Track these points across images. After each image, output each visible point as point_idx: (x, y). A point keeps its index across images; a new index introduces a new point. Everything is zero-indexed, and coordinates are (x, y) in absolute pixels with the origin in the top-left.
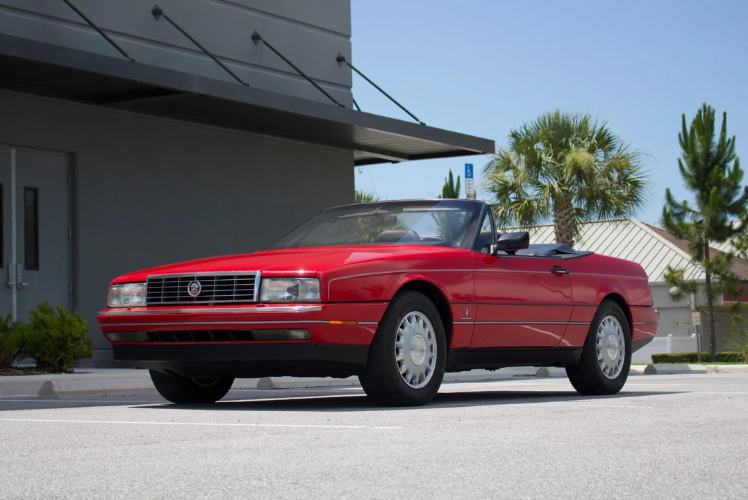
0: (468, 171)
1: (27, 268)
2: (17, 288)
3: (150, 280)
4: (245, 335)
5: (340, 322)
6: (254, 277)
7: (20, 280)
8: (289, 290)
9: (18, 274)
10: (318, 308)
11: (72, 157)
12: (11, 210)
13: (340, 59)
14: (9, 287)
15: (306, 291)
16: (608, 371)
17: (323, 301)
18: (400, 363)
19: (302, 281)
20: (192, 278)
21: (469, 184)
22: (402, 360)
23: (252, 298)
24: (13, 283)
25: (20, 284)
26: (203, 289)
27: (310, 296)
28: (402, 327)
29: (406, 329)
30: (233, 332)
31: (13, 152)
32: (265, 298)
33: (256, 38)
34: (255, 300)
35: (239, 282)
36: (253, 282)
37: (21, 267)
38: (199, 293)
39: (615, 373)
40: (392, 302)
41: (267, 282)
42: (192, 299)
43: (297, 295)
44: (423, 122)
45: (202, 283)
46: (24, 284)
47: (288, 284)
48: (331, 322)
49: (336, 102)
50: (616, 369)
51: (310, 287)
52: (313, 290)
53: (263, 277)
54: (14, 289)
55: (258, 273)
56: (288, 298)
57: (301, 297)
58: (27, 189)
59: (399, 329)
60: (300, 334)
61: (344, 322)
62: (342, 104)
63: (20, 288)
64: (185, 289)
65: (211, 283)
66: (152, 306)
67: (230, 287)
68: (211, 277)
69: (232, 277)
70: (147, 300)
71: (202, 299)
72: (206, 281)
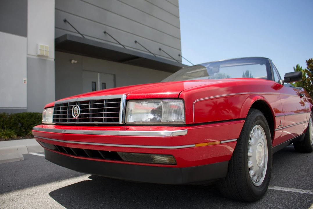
3: (55, 106)
4: (113, 155)
5: (205, 144)
6: (119, 100)
8: (154, 112)
10: (183, 132)
13: (179, 55)
15: (170, 113)
17: (188, 124)
19: (165, 103)
20: (75, 103)
23: (118, 120)
26: (82, 111)
27: (173, 118)
28: (251, 139)
30: (103, 152)
31: (99, 74)
33: (160, 49)
34: (121, 121)
35: (109, 105)
36: (119, 105)
38: (79, 115)
40: (246, 120)
41: (132, 105)
42: (74, 120)
43: (161, 116)
45: (81, 107)
47: (152, 105)
48: (197, 145)
51: (174, 109)
52: (177, 112)
53: (127, 100)
55: (124, 97)
56: (152, 120)
57: (164, 119)
58: (103, 83)
59: (249, 141)
60: (163, 159)
61: (209, 144)
62: (180, 63)
64: (71, 112)
65: (87, 107)
66: (56, 125)
67: (102, 110)
68: (87, 102)
69: (102, 101)
70: (54, 120)
71: (80, 120)
72: (84, 105)
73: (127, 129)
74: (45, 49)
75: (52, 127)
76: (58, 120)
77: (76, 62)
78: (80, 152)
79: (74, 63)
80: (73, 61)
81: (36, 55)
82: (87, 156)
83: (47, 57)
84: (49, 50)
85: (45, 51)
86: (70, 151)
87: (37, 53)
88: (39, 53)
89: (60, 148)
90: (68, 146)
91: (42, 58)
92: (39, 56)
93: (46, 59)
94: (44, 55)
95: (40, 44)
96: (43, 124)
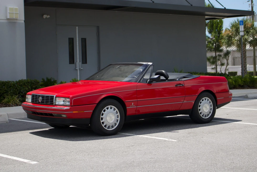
0: (241, 23)
1: (83, 63)
2: (79, 70)
3: (32, 95)
4: (51, 115)
5: (77, 112)
6: (53, 97)
7: (80, 68)
8: (63, 101)
9: (80, 65)
10: (69, 108)
11: (98, 27)
12: (77, 46)
14: (77, 70)
16: (204, 116)
17: (71, 106)
18: (103, 123)
19: (65, 99)
20: (40, 96)
21: (241, 27)
22: (104, 122)
24: (78, 68)
25: (80, 69)
26: (42, 99)
27: (68, 104)
28: (104, 111)
29: (106, 112)
31: (77, 28)
32: (57, 104)
34: (54, 104)
35: (51, 98)
36: (53, 98)
37: (80, 63)
38: (41, 101)
39: (208, 116)
40: (98, 104)
42: (39, 102)
44: (225, 7)
45: (42, 98)
46: (81, 68)
48: (74, 112)
49: (190, 4)
50: (208, 115)
52: (68, 102)
53: (56, 97)
54: (78, 70)
55: (55, 96)
56: (64, 104)
58: (82, 39)
59: (103, 112)
60: (64, 116)
61: (79, 112)
62: (192, 4)
63: (80, 70)
64: (38, 99)
65: (44, 98)
66: (32, 103)
67: (48, 100)
68: (44, 96)
69: (49, 96)
70: (32, 101)
71: (42, 103)
72: (43, 97)
73: (54, 107)
74: (14, 12)
75: (31, 104)
76: (33, 101)
77: (48, 16)
78: (42, 114)
79: (46, 18)
80: (45, 16)
81: (6, 19)
82: (43, 115)
83: (17, 19)
84: (18, 13)
85: (15, 13)
86: (38, 114)
87: (6, 16)
88: (8, 17)
89: (34, 113)
90: (37, 112)
91: (12, 22)
92: (8, 19)
93: (15, 21)
94: (14, 18)
95: (10, 6)
96: (26, 102)
